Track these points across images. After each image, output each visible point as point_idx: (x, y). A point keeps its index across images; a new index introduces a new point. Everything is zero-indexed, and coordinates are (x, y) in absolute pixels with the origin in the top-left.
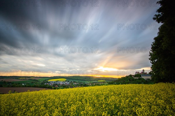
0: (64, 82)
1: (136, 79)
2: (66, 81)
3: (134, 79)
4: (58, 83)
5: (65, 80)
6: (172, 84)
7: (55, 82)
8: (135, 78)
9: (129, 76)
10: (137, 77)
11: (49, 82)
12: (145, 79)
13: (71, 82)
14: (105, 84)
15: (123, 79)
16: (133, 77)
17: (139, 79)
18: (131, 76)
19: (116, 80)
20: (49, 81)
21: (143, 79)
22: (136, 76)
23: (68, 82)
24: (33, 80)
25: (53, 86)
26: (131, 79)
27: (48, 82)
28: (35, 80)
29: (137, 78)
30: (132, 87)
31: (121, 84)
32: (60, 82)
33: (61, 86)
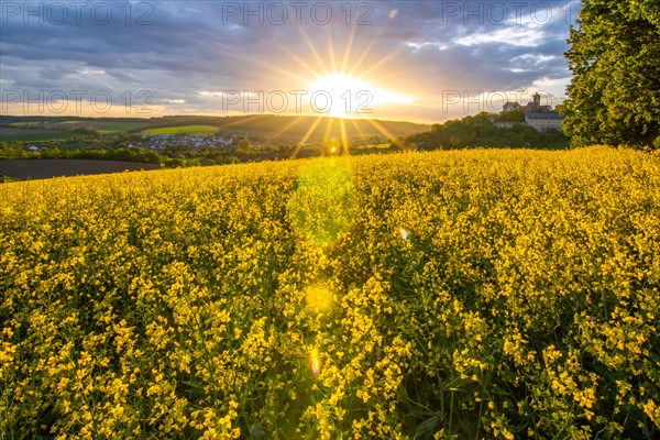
0: (211, 140)
1: (504, 130)
2: (218, 135)
3: (496, 127)
4: (184, 142)
5: (215, 129)
6: (639, 152)
7: (169, 140)
8: (502, 125)
9: (477, 117)
10: (510, 120)
11: (148, 139)
12: (539, 130)
13: (241, 138)
14: (379, 146)
15: (455, 127)
16: (493, 121)
17: (516, 130)
18: (484, 117)
19: (426, 133)
20: (145, 134)
21: (532, 128)
22: (503, 117)
23: (228, 138)
24: (76, 131)
25: (164, 154)
26: (482, 127)
27: (138, 139)
28: (82, 131)
29: (509, 126)
30: (486, 162)
31: (444, 149)
32: (194, 137)
33: (197, 156)
